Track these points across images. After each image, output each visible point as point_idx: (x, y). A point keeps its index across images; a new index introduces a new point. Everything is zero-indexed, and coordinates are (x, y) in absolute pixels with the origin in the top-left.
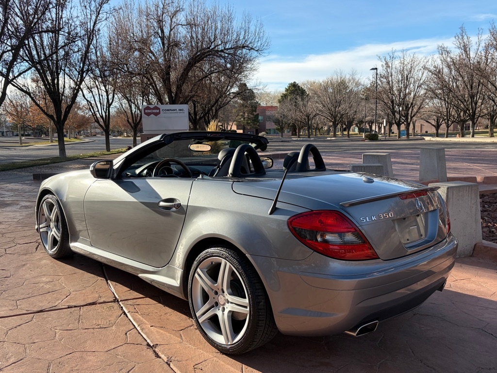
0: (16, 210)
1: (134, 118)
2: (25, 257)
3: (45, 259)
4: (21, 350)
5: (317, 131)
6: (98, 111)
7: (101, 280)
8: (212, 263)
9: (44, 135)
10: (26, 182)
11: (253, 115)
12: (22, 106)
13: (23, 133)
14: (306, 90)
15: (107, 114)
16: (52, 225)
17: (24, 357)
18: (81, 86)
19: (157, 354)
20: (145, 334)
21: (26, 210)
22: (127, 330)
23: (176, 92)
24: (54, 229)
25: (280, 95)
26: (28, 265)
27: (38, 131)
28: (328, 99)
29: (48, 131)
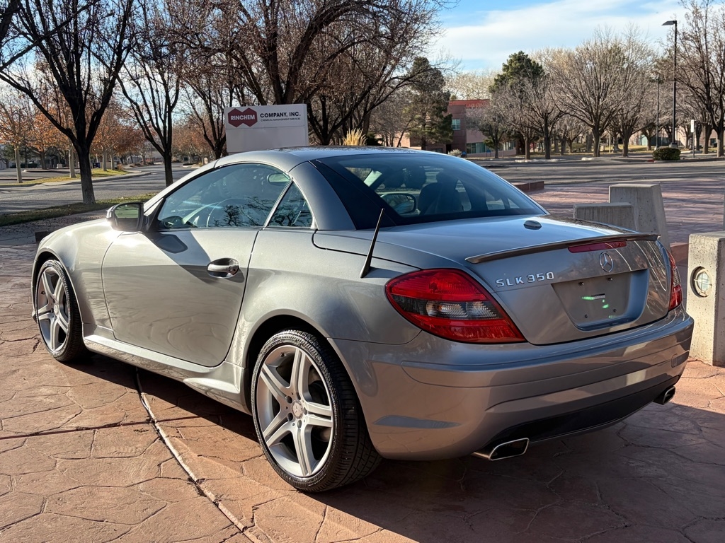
0: (6, 290)
1: (216, 130)
2: (16, 360)
3: (47, 363)
4: (5, 482)
5: (567, 144)
6: (151, 119)
7: (131, 393)
8: (283, 355)
9: (61, 165)
10: (24, 246)
11: (441, 117)
12: (20, 115)
13: (24, 162)
14: (544, 68)
15: (167, 125)
16: (56, 309)
17: (8, 490)
18: (119, 74)
19: (202, 492)
20: (188, 465)
21: (21, 290)
22: (162, 460)
23: (288, 82)
24: (60, 316)
25: (492, 78)
26: (21, 371)
27: (50, 158)
28: (583, 83)
29: (67, 157)
